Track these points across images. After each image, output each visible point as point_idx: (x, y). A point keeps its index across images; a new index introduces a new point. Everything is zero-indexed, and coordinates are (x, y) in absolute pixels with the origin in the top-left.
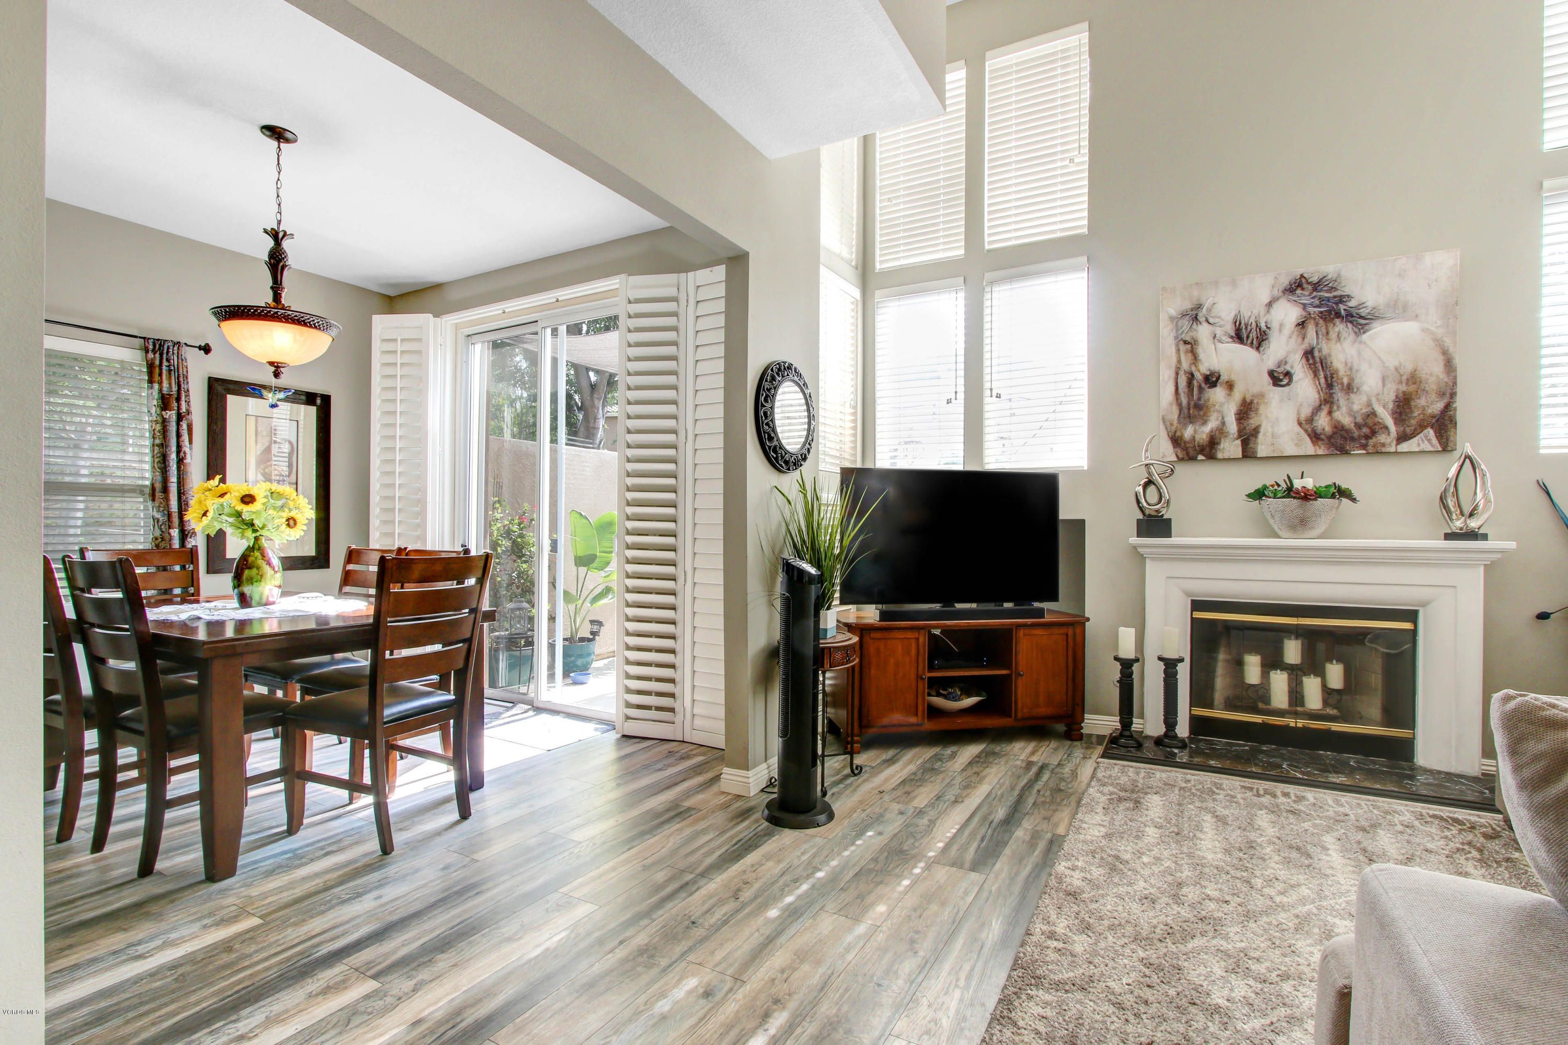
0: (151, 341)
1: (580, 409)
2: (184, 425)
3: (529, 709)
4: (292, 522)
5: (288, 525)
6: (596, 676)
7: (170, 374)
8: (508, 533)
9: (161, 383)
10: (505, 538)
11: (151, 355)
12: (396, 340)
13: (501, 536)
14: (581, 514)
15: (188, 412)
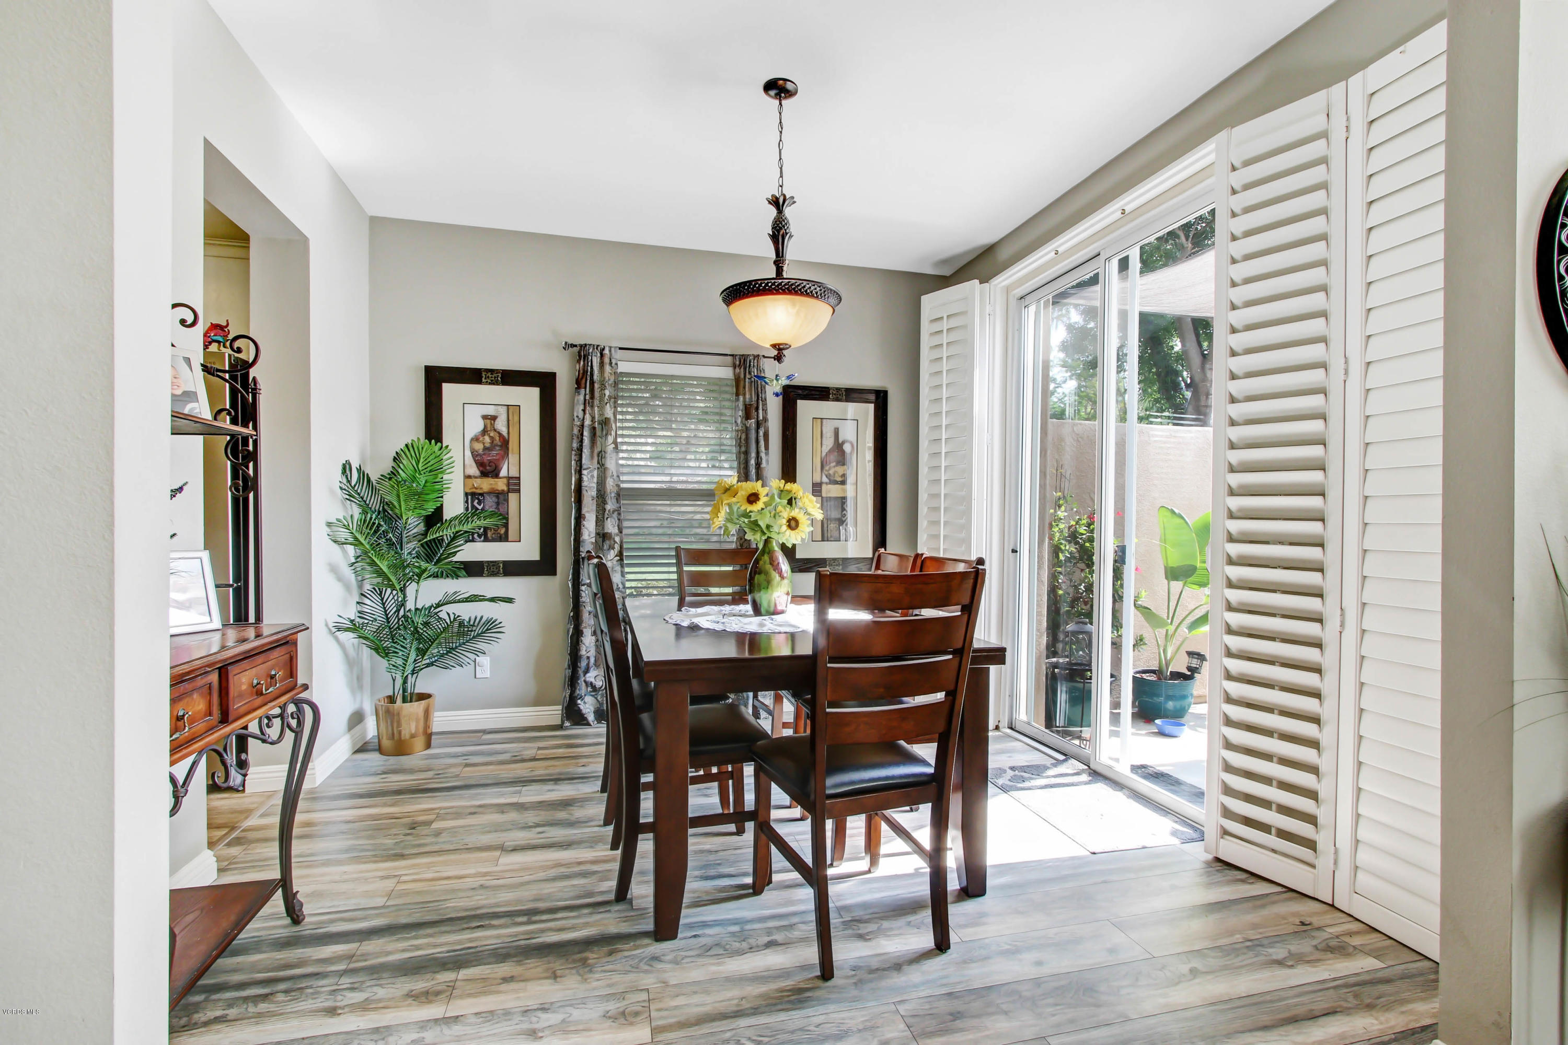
0: (737, 357)
1: (1188, 386)
2: (761, 433)
3: (1083, 771)
4: (793, 524)
5: (790, 527)
6: (1193, 728)
7: (751, 385)
8: (1073, 537)
9: (744, 395)
10: (1070, 542)
11: (737, 370)
12: (942, 318)
13: (1065, 539)
14: (1173, 512)
15: (765, 419)
